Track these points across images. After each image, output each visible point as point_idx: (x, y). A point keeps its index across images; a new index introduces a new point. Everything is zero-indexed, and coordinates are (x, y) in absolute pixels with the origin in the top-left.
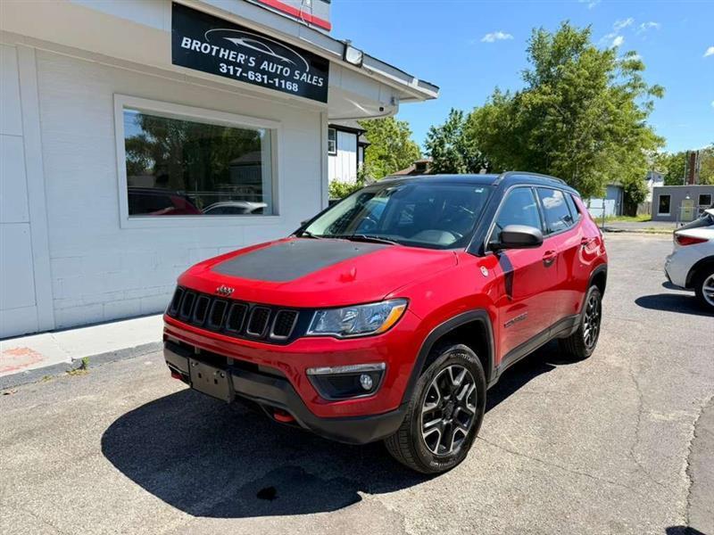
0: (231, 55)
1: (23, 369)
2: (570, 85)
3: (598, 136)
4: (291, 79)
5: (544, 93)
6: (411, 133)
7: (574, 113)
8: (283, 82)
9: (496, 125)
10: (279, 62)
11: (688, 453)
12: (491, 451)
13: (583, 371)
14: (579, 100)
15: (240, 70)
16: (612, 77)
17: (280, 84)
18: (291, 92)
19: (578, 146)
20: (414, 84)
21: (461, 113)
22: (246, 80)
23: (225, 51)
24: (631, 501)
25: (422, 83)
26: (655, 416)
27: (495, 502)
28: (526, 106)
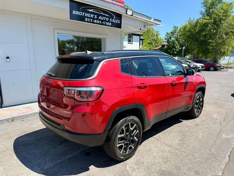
0: (89, 15)
1: (27, 113)
2: (217, 15)
3: (227, 34)
4: (109, 21)
5: (206, 19)
6: (160, 34)
7: (218, 25)
8: (106, 23)
10: (104, 16)
11: (232, 149)
12: (162, 145)
13: (203, 120)
14: (220, 21)
15: (92, 20)
16: (233, 12)
17: (105, 23)
18: (109, 26)
19: (219, 38)
20: (152, 20)
21: (177, 27)
22: (94, 23)
23: (87, 14)
24: (205, 165)
25: (155, 20)
26: (224, 136)
27: (158, 162)
28: (200, 24)
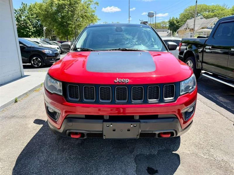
9: (46, 10)
21: (26, 4)
